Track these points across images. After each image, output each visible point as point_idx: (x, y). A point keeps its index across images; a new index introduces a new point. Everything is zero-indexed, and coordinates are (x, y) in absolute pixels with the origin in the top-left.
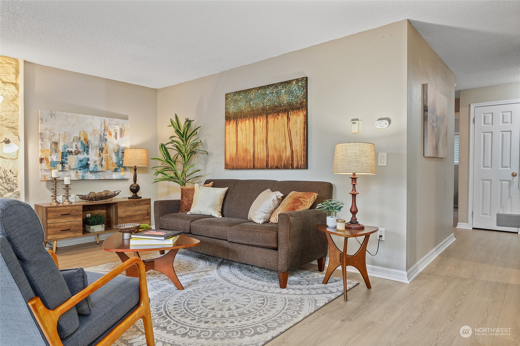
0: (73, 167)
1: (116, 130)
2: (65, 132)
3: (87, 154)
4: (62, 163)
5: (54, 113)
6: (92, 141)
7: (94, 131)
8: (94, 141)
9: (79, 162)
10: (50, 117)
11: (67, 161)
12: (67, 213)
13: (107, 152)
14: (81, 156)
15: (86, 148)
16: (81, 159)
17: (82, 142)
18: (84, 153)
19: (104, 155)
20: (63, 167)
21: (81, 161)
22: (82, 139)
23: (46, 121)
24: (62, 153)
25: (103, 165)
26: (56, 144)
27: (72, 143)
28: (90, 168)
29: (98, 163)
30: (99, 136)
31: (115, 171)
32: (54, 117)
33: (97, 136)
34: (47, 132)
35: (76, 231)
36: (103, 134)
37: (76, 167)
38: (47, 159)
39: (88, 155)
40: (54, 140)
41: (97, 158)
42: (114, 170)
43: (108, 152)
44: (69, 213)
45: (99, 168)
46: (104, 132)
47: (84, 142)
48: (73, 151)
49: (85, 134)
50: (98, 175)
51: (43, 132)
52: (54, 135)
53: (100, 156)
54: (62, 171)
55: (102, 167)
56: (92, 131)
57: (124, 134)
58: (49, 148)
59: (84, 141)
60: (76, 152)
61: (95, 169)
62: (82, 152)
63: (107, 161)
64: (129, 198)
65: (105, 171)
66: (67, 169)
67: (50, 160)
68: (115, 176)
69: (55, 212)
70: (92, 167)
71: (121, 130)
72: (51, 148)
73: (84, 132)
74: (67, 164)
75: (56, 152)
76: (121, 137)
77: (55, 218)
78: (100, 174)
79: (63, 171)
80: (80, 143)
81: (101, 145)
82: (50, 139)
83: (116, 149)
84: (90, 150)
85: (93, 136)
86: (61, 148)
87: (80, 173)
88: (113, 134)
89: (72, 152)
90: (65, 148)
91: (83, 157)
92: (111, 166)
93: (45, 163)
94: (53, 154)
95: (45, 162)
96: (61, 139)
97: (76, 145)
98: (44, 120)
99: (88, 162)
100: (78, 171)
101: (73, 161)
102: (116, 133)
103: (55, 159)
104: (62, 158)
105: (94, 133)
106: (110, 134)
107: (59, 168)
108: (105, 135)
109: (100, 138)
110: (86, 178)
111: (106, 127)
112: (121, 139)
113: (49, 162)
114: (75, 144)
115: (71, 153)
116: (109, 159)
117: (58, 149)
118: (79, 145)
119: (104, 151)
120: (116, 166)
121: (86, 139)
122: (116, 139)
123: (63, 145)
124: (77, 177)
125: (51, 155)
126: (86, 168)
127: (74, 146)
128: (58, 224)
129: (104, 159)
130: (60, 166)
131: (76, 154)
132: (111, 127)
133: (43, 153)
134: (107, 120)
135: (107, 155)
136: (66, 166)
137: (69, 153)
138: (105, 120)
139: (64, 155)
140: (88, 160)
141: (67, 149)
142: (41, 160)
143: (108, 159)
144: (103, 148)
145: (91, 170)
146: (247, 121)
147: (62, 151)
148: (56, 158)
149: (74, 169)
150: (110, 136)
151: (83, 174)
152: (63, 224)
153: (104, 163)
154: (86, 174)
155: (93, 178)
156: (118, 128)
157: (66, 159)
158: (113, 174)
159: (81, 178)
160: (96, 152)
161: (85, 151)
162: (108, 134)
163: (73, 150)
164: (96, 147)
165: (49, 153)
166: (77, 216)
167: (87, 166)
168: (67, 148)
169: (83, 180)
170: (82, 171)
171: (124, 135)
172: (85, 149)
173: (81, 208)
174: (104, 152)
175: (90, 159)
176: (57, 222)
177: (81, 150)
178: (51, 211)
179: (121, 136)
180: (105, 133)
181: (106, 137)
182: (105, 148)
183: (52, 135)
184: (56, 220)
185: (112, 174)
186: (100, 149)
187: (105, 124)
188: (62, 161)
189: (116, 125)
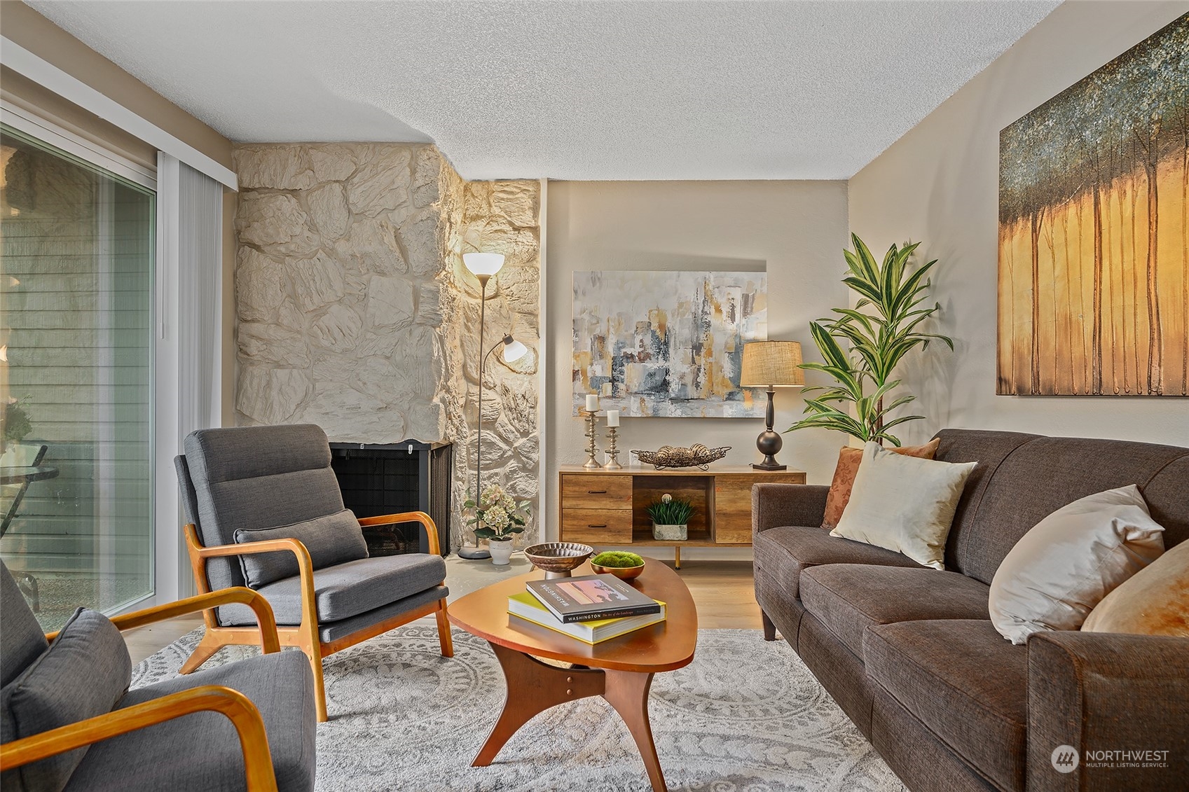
0: (635, 389)
1: (733, 299)
2: (619, 314)
3: (666, 359)
4: (613, 380)
5: (599, 275)
6: (677, 328)
7: (681, 305)
8: (681, 330)
9: (646, 378)
10: (591, 284)
11: (622, 377)
12: (600, 490)
13: (710, 354)
14: (652, 365)
15: (663, 347)
16: (652, 371)
17: (654, 332)
18: (658, 358)
19: (702, 361)
20: (615, 388)
21: (651, 375)
22: (654, 326)
23: (584, 294)
24: (614, 359)
25: (701, 385)
26: (602, 339)
27: (633, 337)
28: (670, 390)
29: (689, 380)
30: (691, 317)
31: (728, 399)
32: (598, 284)
33: (686, 316)
34: (586, 316)
35: (619, 532)
36: (700, 311)
37: (642, 389)
38: (584, 373)
39: (666, 361)
40: (597, 332)
41: (686, 369)
42: (726, 396)
43: (714, 353)
44: (605, 490)
45: (691, 392)
46: (704, 306)
47: (658, 333)
48: (636, 354)
49: (661, 314)
50: (688, 407)
51: (578, 316)
52: (598, 322)
53: (694, 362)
54: (613, 397)
55: (699, 388)
56: (676, 306)
57: (752, 308)
58: (589, 349)
59: (658, 331)
60: (642, 356)
61: (682, 393)
62: (654, 355)
63: (710, 374)
64: (755, 467)
65: (705, 397)
66: (623, 394)
67: (590, 375)
68: (729, 410)
69: (576, 484)
70: (674, 388)
71: (746, 298)
72: (592, 348)
73: (658, 309)
74: (623, 382)
75: (601, 357)
76: (744, 316)
77: (578, 497)
78: (693, 404)
79: (615, 397)
80: (649, 336)
81: (697, 337)
82: (590, 331)
83: (732, 343)
84: (671, 350)
85: (679, 318)
86: (610, 349)
87: (650, 402)
88: (726, 309)
89: (632, 356)
90: (619, 348)
91: (655, 367)
92: (720, 386)
93: (581, 381)
94: (596, 362)
95: (581, 379)
96: (612, 330)
97: (641, 341)
98: (580, 292)
99: (667, 378)
100: (645, 397)
101: (634, 375)
102: (733, 306)
103: (599, 373)
104: (613, 369)
105: (680, 310)
106: (718, 310)
107: (606, 391)
108: (706, 313)
109: (695, 320)
110: (661, 414)
111: (709, 293)
112: (744, 321)
113: (589, 378)
114: (640, 337)
115: (630, 357)
116: (715, 369)
117: (606, 350)
118: (648, 340)
119: (703, 351)
120: (731, 385)
121: (662, 326)
122: (733, 320)
123: (614, 341)
124: (643, 412)
125: (592, 365)
126: (661, 390)
127: (638, 343)
128: (584, 512)
129: (702, 370)
130: (608, 387)
131: (642, 360)
132: (720, 292)
133: (577, 361)
134: (712, 276)
135: (711, 360)
136: (621, 386)
137: (627, 358)
138: (707, 277)
139: (617, 363)
140: (667, 372)
141: (623, 350)
142: (575, 373)
143: (711, 370)
144: (701, 345)
145: (673, 395)
146: (1072, 210)
147: (612, 355)
148: (600, 369)
149: (636, 393)
150: (718, 314)
151: (655, 404)
152: (593, 512)
153: (702, 379)
154: (662, 405)
155: (678, 413)
156: (737, 294)
157: (622, 372)
158: (724, 406)
159: (650, 413)
160: (685, 354)
161: (659, 352)
162: (713, 310)
163: (635, 351)
164: (684, 343)
165: (588, 360)
166: (620, 498)
167: (665, 385)
168: (624, 347)
169: (656, 418)
170: (653, 397)
171: (752, 311)
172: (660, 349)
173: (630, 481)
174: (702, 354)
175: (672, 371)
176: (580, 507)
177: (651, 352)
178: (569, 482)
179: (745, 313)
180: (706, 309)
181: (709, 318)
182: (705, 344)
183: (595, 321)
184: (579, 502)
185: (721, 406)
186: (693, 348)
187: (705, 288)
188: (613, 377)
189: (732, 288)
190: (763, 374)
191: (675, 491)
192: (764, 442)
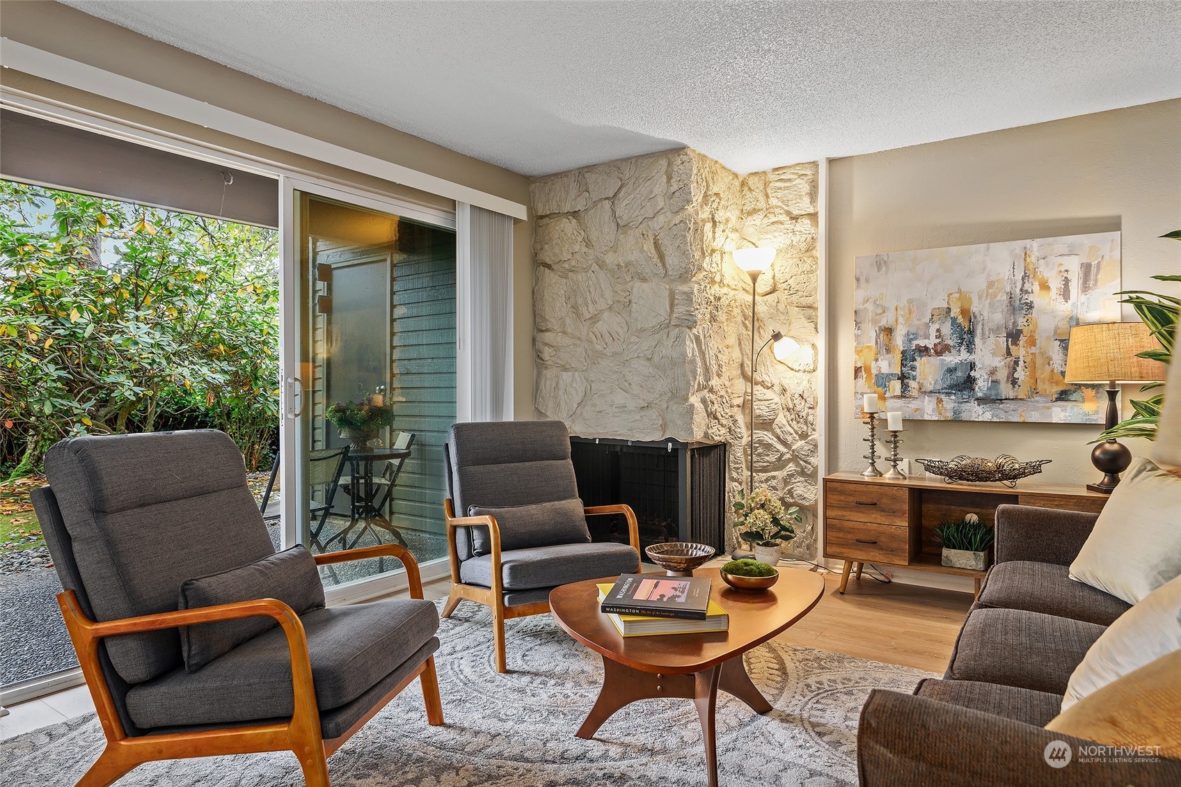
0: (930, 388)
1: (1067, 271)
2: (910, 301)
3: (970, 350)
4: (903, 378)
5: (885, 258)
6: (985, 314)
7: (991, 284)
8: (991, 314)
9: (945, 375)
10: (876, 269)
11: (914, 373)
12: (870, 501)
13: (1032, 342)
14: (951, 359)
15: (966, 336)
16: (952, 365)
17: (954, 320)
18: (959, 351)
19: (1020, 351)
20: (905, 387)
21: (951, 371)
22: (955, 312)
23: (867, 281)
24: (903, 353)
25: (1019, 382)
26: (889, 331)
27: (927, 326)
28: (977, 388)
29: (1002, 375)
30: (1005, 297)
31: (1057, 400)
32: (884, 269)
33: (998, 298)
34: (870, 306)
35: (892, 551)
36: (1018, 291)
37: (938, 387)
38: (868, 370)
39: (971, 353)
40: (883, 323)
41: (999, 362)
42: (1055, 396)
43: (1037, 342)
44: (875, 501)
45: (1006, 390)
46: (1024, 283)
47: (960, 320)
48: (931, 346)
49: (964, 297)
50: (1002, 410)
51: (861, 307)
52: (884, 312)
53: (1009, 353)
54: (902, 397)
55: (1017, 386)
56: (984, 286)
57: (1096, 281)
58: (873, 343)
59: (960, 317)
60: (939, 348)
61: (993, 392)
62: (954, 347)
63: (1032, 367)
64: (1089, 488)
65: (1025, 397)
66: (915, 393)
67: (874, 372)
68: (1060, 414)
69: (842, 492)
70: (982, 386)
71: (1087, 269)
72: (877, 341)
73: (960, 291)
74: (914, 379)
75: (888, 351)
76: (1084, 291)
77: (844, 508)
78: (1009, 406)
79: (905, 397)
80: (948, 324)
81: (1014, 323)
82: (874, 322)
83: (1061, 323)
84: (978, 340)
85: (989, 300)
86: (899, 341)
87: (949, 403)
88: (1055, 284)
89: (926, 349)
90: (910, 340)
91: (957, 361)
92: (1047, 383)
93: (864, 379)
94: (882, 357)
95: (865, 376)
96: (901, 320)
97: (938, 330)
98: (862, 280)
99: (972, 374)
100: (943, 397)
101: (928, 371)
102: (1067, 281)
103: (885, 369)
104: (902, 364)
105: (990, 291)
106: (1045, 286)
107: (894, 390)
108: (1027, 292)
109: (1010, 302)
110: (965, 416)
111: (1031, 267)
112: (1083, 298)
113: (873, 376)
114: (937, 326)
115: (924, 351)
116: (1039, 361)
117: (894, 343)
118: (947, 329)
119: (1022, 340)
121: (965, 312)
122: (1067, 297)
123: (904, 332)
124: (940, 414)
125: (877, 360)
126: (964, 389)
127: (933, 333)
128: (850, 524)
129: (1021, 363)
130: (896, 386)
131: (938, 353)
132: (1047, 264)
133: (860, 356)
134: (1035, 245)
135: (1033, 350)
136: (913, 384)
137: (920, 351)
138: (1028, 246)
139: (908, 358)
140: (972, 366)
141: (915, 343)
142: (857, 371)
143: (1034, 363)
144: (1020, 332)
145: (980, 395)
147: (902, 349)
148: (888, 365)
149: (931, 392)
150: (1044, 293)
151: (956, 405)
152: (861, 526)
153: (1020, 374)
154: (965, 406)
155: (987, 416)
156: (1073, 264)
157: (913, 368)
158: (1054, 409)
159: (950, 415)
160: (997, 344)
161: (962, 343)
162: (1036, 287)
163: (930, 343)
164: (996, 331)
165: (872, 356)
166: (893, 513)
167: (969, 382)
168: (915, 339)
169: (957, 422)
170: (953, 397)
172: (963, 339)
173: (905, 495)
174: (1021, 343)
175: (978, 365)
176: (847, 518)
177: (951, 343)
178: (834, 490)
179: (1085, 288)
180: (1027, 286)
181: (1031, 298)
182: (1026, 330)
183: (880, 311)
184: (845, 513)
185: (1049, 408)
186: (1008, 336)
187: (1025, 260)
188: (902, 374)
189: (1065, 257)
190: (1089, 367)
191: (984, 511)
192: (1101, 456)
